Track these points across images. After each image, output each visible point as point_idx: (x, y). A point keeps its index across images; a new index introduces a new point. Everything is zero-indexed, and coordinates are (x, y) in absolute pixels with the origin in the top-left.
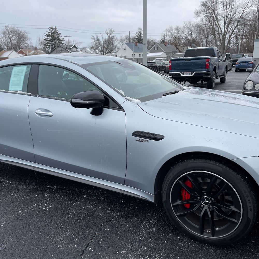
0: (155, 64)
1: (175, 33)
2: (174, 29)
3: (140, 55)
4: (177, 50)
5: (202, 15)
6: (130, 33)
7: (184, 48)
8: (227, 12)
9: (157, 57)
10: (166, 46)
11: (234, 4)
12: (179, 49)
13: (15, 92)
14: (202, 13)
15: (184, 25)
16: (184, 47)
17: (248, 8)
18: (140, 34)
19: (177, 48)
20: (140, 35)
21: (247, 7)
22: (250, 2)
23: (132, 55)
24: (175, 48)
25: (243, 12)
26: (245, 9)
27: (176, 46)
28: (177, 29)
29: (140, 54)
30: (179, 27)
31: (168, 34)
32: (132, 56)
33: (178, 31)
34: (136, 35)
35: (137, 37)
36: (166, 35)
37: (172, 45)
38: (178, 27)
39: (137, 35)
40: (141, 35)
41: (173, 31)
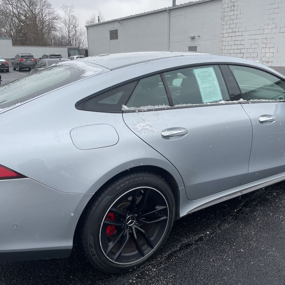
13: (215, 104)
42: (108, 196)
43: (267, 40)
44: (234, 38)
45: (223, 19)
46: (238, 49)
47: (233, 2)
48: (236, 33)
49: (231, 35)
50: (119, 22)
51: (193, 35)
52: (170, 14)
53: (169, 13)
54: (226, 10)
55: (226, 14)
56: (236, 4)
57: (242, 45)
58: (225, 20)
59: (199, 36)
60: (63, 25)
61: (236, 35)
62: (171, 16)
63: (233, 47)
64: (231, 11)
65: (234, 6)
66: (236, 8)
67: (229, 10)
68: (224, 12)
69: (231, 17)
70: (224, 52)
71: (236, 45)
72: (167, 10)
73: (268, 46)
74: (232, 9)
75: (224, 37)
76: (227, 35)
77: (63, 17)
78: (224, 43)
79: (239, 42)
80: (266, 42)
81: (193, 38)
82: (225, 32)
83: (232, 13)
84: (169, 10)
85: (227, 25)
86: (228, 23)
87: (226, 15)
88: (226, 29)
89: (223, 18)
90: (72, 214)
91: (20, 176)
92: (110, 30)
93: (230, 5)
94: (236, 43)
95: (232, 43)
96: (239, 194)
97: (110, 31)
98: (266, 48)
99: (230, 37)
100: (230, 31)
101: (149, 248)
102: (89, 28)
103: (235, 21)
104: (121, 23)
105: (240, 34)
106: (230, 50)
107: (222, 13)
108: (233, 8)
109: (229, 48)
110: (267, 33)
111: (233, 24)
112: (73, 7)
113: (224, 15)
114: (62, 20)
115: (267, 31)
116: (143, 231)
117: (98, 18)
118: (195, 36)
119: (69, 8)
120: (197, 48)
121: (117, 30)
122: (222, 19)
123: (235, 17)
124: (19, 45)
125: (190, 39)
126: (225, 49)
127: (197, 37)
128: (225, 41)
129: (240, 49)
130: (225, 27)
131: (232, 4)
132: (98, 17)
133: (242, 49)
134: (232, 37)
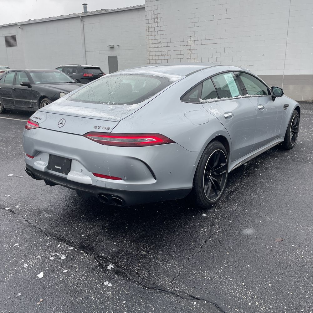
42: (206, 155)
43: (191, 51)
44: (160, 49)
45: (148, 30)
46: (165, 59)
47: (156, 15)
48: (162, 44)
49: (157, 45)
50: (19, 27)
51: (112, 44)
52: (83, 22)
53: (82, 19)
54: (150, 21)
55: (150, 25)
56: (159, 16)
57: (169, 56)
58: (150, 31)
59: (119, 46)
61: (162, 46)
62: (84, 23)
63: (161, 57)
64: (155, 22)
65: (157, 18)
66: (159, 21)
67: (152, 21)
68: (148, 23)
69: (155, 28)
70: (152, 61)
71: (163, 55)
72: (79, 17)
73: (193, 56)
74: (155, 21)
75: (150, 48)
76: (153, 46)
78: (151, 54)
79: (165, 53)
80: (191, 53)
81: (112, 47)
82: (151, 43)
83: (156, 25)
84: (82, 17)
85: (152, 35)
86: (153, 34)
87: (150, 27)
88: (152, 40)
89: (147, 28)
90: (194, 165)
91: (171, 141)
93: (153, 17)
94: (163, 53)
95: (159, 53)
96: (250, 159)
97: (5, 37)
98: (190, 58)
99: (156, 48)
100: (156, 41)
101: (219, 191)
103: (160, 33)
104: (22, 29)
105: (166, 45)
106: (157, 60)
107: (146, 24)
108: (156, 19)
109: (157, 58)
110: (190, 44)
111: (158, 35)
113: (148, 26)
115: (190, 43)
116: (216, 180)
118: (114, 46)
120: (117, 57)
121: (15, 36)
122: (146, 30)
123: (159, 29)
125: (109, 49)
126: (152, 59)
127: (116, 46)
128: (152, 51)
129: (167, 59)
130: (151, 38)
131: (155, 16)
133: (169, 59)
134: (158, 47)
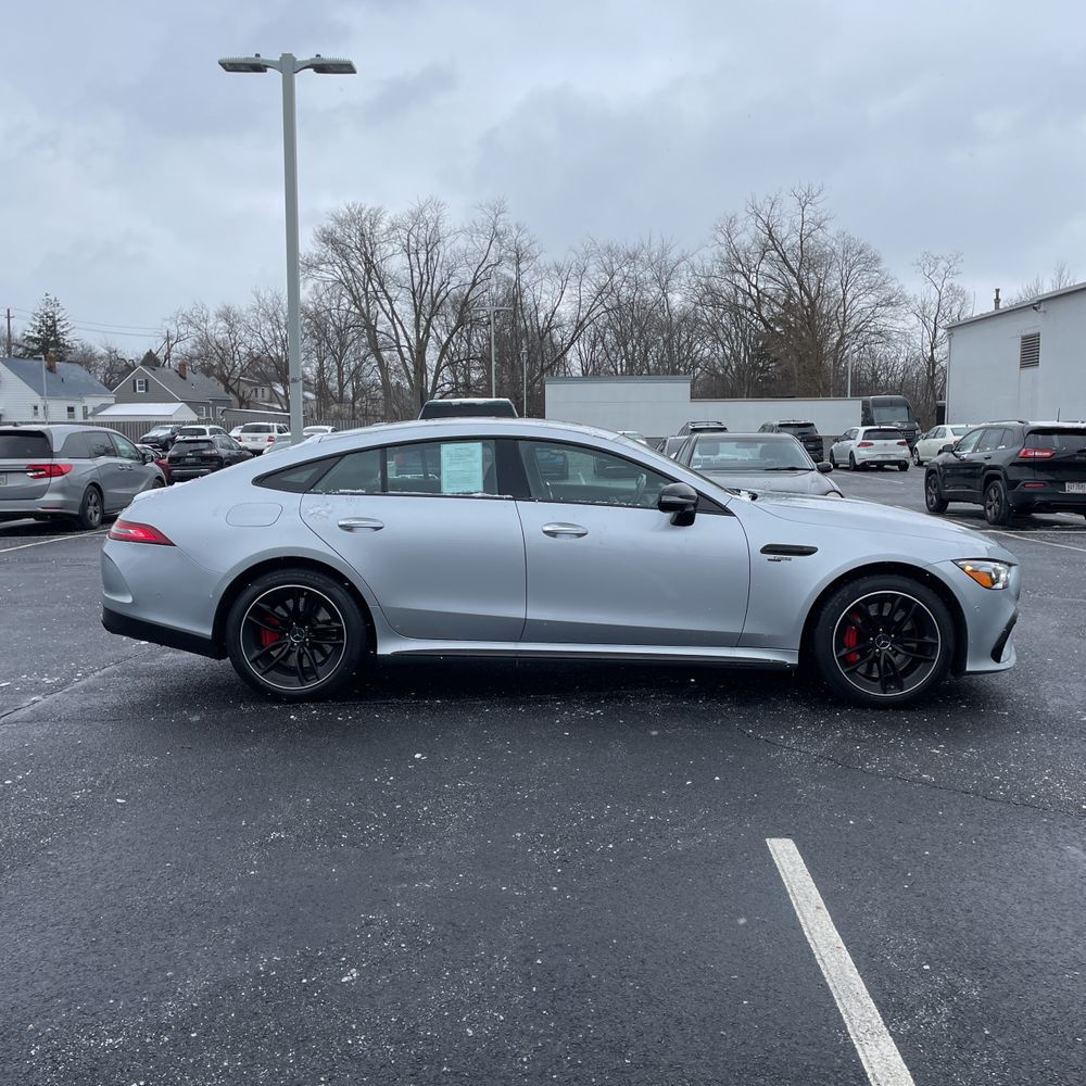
0: (211, 449)
1: (218, 331)
2: (212, 315)
3: (71, 409)
4: (232, 397)
5: (324, 274)
6: (9, 317)
7: (260, 391)
8: (422, 275)
9: (156, 419)
10: (185, 378)
11: (441, 248)
12: (241, 394)
14: (323, 267)
15: (256, 304)
16: (258, 385)
17: (490, 269)
18: (54, 321)
19: (228, 389)
20: (55, 326)
21: (485, 265)
22: (492, 249)
23: (36, 408)
24: (222, 387)
25: (475, 280)
26: (482, 269)
27: (224, 380)
28: (227, 316)
29: (71, 404)
30: (236, 309)
31: (182, 331)
32: (36, 414)
33: (232, 326)
34: (32, 325)
35: (36, 335)
36: (174, 333)
37: (208, 376)
38: (228, 310)
39: (38, 324)
40: (58, 328)
41: (211, 324)
50: (1035, 308)
60: (913, 320)
77: (919, 295)
91: (168, 543)
92: (1024, 334)
97: (1023, 338)
102: (956, 332)
112: (959, 259)
114: (913, 306)
117: (995, 294)
119: (943, 264)
121: (1039, 335)
124: (748, 397)
132: (998, 291)
